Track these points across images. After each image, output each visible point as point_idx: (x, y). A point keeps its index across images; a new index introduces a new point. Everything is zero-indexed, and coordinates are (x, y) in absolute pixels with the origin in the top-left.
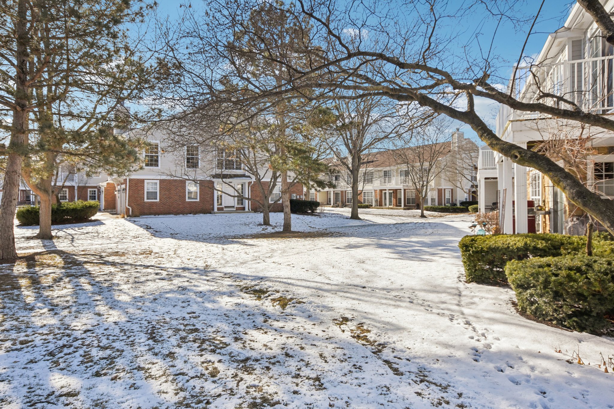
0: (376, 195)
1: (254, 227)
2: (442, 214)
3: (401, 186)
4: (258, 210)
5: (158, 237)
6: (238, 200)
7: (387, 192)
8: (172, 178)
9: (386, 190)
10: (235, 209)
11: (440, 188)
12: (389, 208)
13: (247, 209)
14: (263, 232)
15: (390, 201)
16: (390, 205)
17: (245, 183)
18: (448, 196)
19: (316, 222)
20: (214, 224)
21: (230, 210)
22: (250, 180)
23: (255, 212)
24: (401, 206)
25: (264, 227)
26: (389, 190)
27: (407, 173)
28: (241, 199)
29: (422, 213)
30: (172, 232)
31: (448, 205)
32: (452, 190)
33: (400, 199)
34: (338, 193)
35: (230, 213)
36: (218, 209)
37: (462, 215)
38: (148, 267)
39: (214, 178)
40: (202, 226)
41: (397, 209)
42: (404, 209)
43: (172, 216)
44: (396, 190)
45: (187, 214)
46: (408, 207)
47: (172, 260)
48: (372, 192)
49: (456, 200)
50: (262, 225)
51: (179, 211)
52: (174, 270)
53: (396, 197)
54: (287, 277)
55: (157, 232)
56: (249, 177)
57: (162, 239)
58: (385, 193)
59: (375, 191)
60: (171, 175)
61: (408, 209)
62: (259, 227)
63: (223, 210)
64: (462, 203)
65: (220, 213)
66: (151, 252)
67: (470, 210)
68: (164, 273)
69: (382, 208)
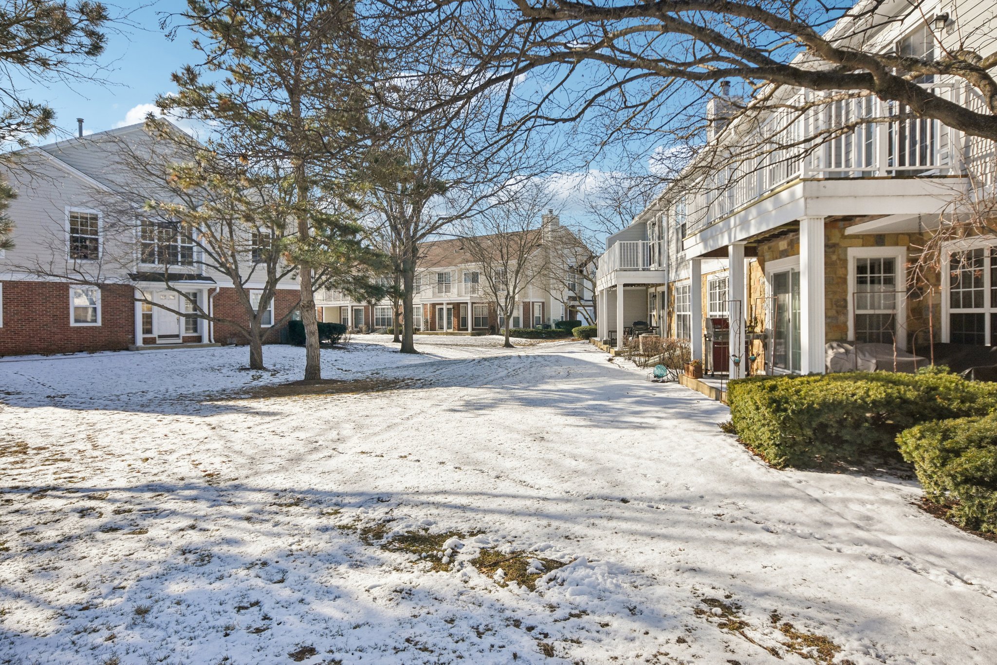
0: (425, 312)
1: (230, 373)
2: (533, 341)
3: (467, 298)
4: (229, 341)
5: (15, 405)
6: (187, 323)
7: (445, 307)
8: (41, 280)
9: (442, 304)
10: (181, 341)
11: (527, 300)
12: (447, 334)
13: (206, 340)
14: (255, 383)
15: (449, 323)
16: (448, 328)
17: (201, 291)
18: (537, 313)
19: (346, 360)
20: (145, 371)
21: (170, 342)
22: (213, 286)
23: (223, 345)
24: (467, 330)
25: (253, 372)
26: (448, 304)
27: (474, 278)
28: (193, 320)
29: (507, 340)
30: (49, 392)
31: (540, 327)
32: (543, 303)
33: (465, 320)
34: (360, 310)
35: (172, 348)
36: (145, 341)
37: (563, 342)
38: (41, 492)
39: (134, 280)
40: (119, 376)
41: (461, 334)
42: (473, 335)
43: (36, 357)
44: (458, 304)
45: (73, 352)
46: (478, 332)
47: (103, 465)
48: (419, 308)
49: (549, 319)
50: (248, 369)
51: (53, 347)
52: (126, 495)
53: (457, 315)
54: (432, 488)
55: (9, 393)
56: (210, 279)
57: (33, 411)
58: (441, 310)
59: (425, 305)
60: (39, 273)
61: (479, 335)
62: (243, 373)
63: (155, 343)
64: (558, 324)
65: (150, 348)
66: (23, 449)
67: (575, 334)
68: (108, 508)
69: (437, 334)
